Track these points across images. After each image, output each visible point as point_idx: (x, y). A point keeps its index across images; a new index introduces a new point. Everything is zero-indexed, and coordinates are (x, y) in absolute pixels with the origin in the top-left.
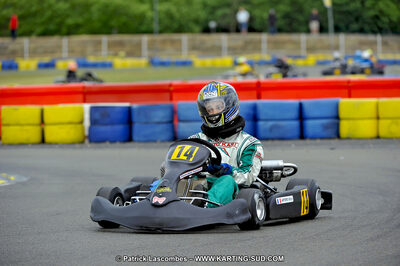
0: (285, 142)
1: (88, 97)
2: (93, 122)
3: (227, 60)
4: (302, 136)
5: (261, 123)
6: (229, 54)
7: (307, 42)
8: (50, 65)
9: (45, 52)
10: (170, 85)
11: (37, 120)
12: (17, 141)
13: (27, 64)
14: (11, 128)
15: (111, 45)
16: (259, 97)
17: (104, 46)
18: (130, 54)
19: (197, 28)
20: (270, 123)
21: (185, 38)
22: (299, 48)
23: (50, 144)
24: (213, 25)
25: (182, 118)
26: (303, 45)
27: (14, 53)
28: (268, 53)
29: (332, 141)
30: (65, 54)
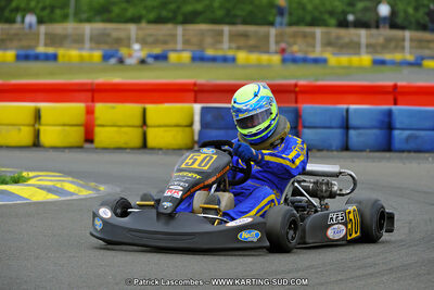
0: (422, 155)
1: (200, 96)
2: (204, 125)
3: (366, 59)
5: (396, 133)
6: (368, 53)
9: (156, 42)
10: (296, 85)
11: (138, 121)
12: (113, 146)
14: (106, 129)
15: (233, 37)
16: (395, 104)
17: (226, 38)
18: (252, 49)
19: (333, 21)
20: (407, 133)
21: (318, 31)
23: (153, 149)
24: (351, 18)
25: (307, 124)
27: (119, 41)
28: (411, 53)
30: (179, 46)
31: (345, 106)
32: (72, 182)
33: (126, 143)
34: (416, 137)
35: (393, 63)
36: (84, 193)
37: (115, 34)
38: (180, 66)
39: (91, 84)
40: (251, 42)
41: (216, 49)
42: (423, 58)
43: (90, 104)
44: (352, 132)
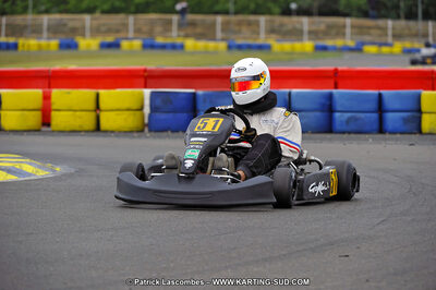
0: (362, 136)
2: (153, 109)
3: (308, 45)
4: (381, 130)
5: (337, 115)
6: (310, 39)
8: (115, 45)
9: (109, 31)
11: (92, 105)
12: (68, 129)
13: (88, 43)
14: (62, 113)
16: (336, 88)
17: (175, 27)
18: (199, 37)
19: (277, 9)
20: (349, 114)
21: (262, 19)
22: (386, 35)
23: (106, 131)
24: (293, 6)
26: (390, 32)
27: (74, 31)
28: (352, 39)
29: (413, 136)
30: (131, 34)
31: (287, 90)
32: (30, 164)
33: (80, 126)
34: (356, 119)
35: (335, 49)
36: (42, 173)
37: (71, 24)
38: (132, 53)
39: (48, 71)
40: (199, 30)
41: (166, 37)
42: (363, 44)
43: (47, 90)
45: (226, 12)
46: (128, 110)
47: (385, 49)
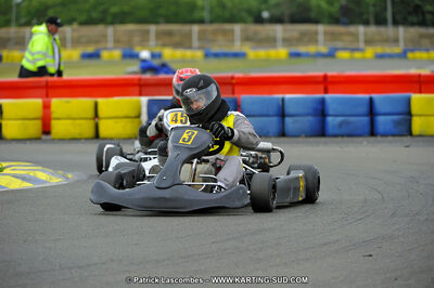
0: (355, 139)
2: (151, 116)
3: (282, 52)
4: (373, 133)
5: (329, 119)
6: (284, 46)
7: (365, 34)
9: (89, 42)
10: (233, 78)
11: (91, 113)
12: (70, 137)
13: (69, 54)
14: (62, 121)
15: (159, 35)
17: (152, 36)
18: (176, 46)
19: (250, 19)
20: (340, 119)
21: (237, 28)
22: (358, 41)
23: (105, 139)
24: (265, 14)
26: (362, 38)
28: (325, 45)
29: (405, 139)
30: (110, 44)
31: (280, 96)
33: (80, 134)
34: (348, 123)
35: (308, 55)
36: (55, 180)
38: (111, 63)
39: (45, 81)
40: (176, 39)
43: (46, 99)
44: (287, 120)
45: (201, 21)
46: (127, 117)
47: (358, 55)
